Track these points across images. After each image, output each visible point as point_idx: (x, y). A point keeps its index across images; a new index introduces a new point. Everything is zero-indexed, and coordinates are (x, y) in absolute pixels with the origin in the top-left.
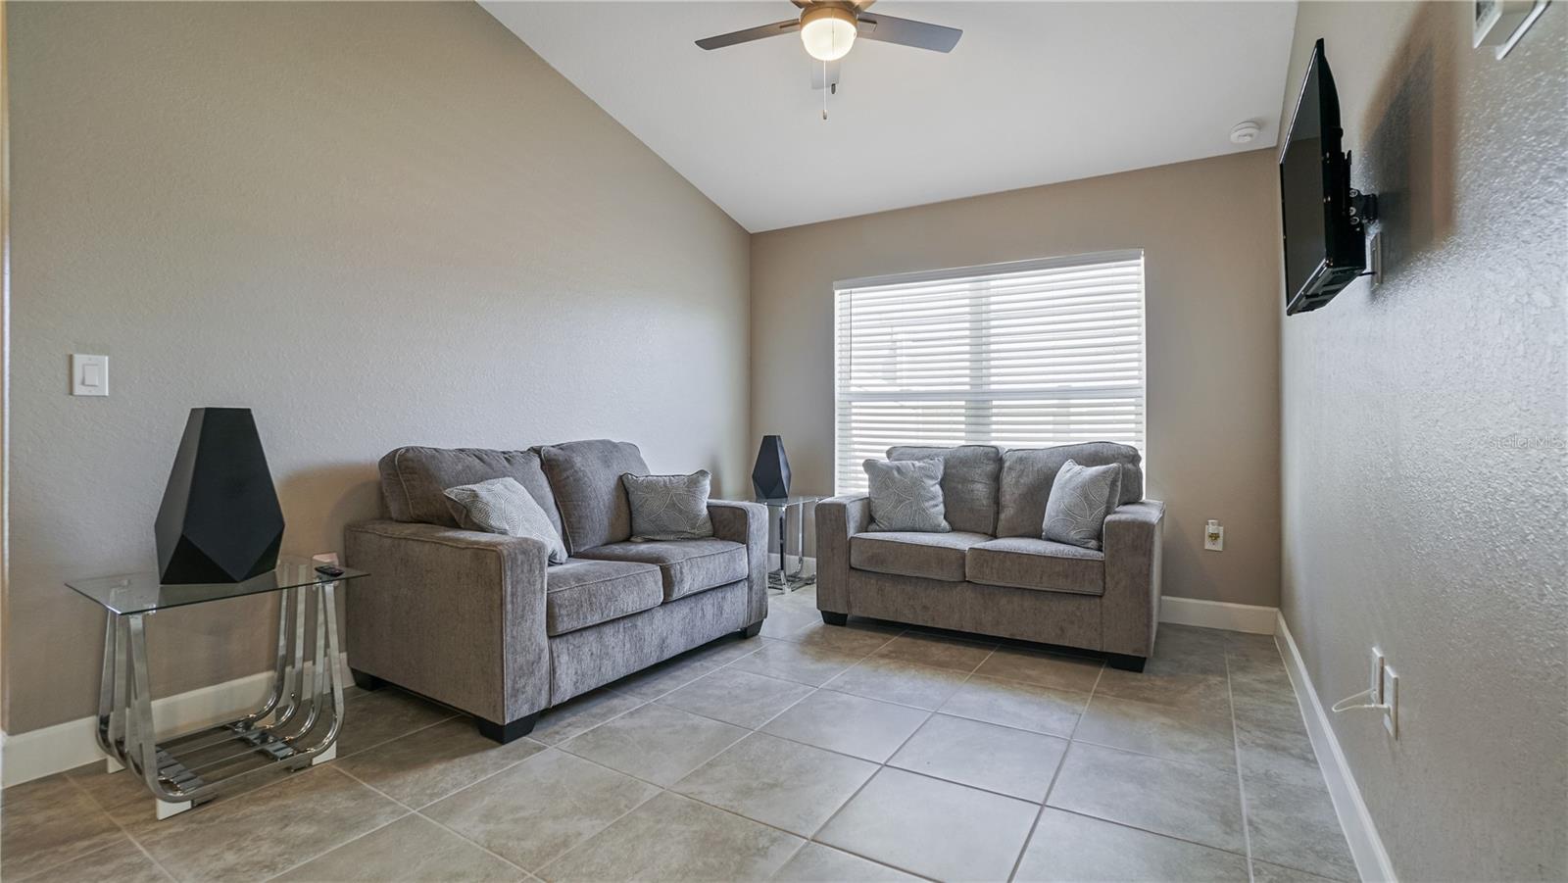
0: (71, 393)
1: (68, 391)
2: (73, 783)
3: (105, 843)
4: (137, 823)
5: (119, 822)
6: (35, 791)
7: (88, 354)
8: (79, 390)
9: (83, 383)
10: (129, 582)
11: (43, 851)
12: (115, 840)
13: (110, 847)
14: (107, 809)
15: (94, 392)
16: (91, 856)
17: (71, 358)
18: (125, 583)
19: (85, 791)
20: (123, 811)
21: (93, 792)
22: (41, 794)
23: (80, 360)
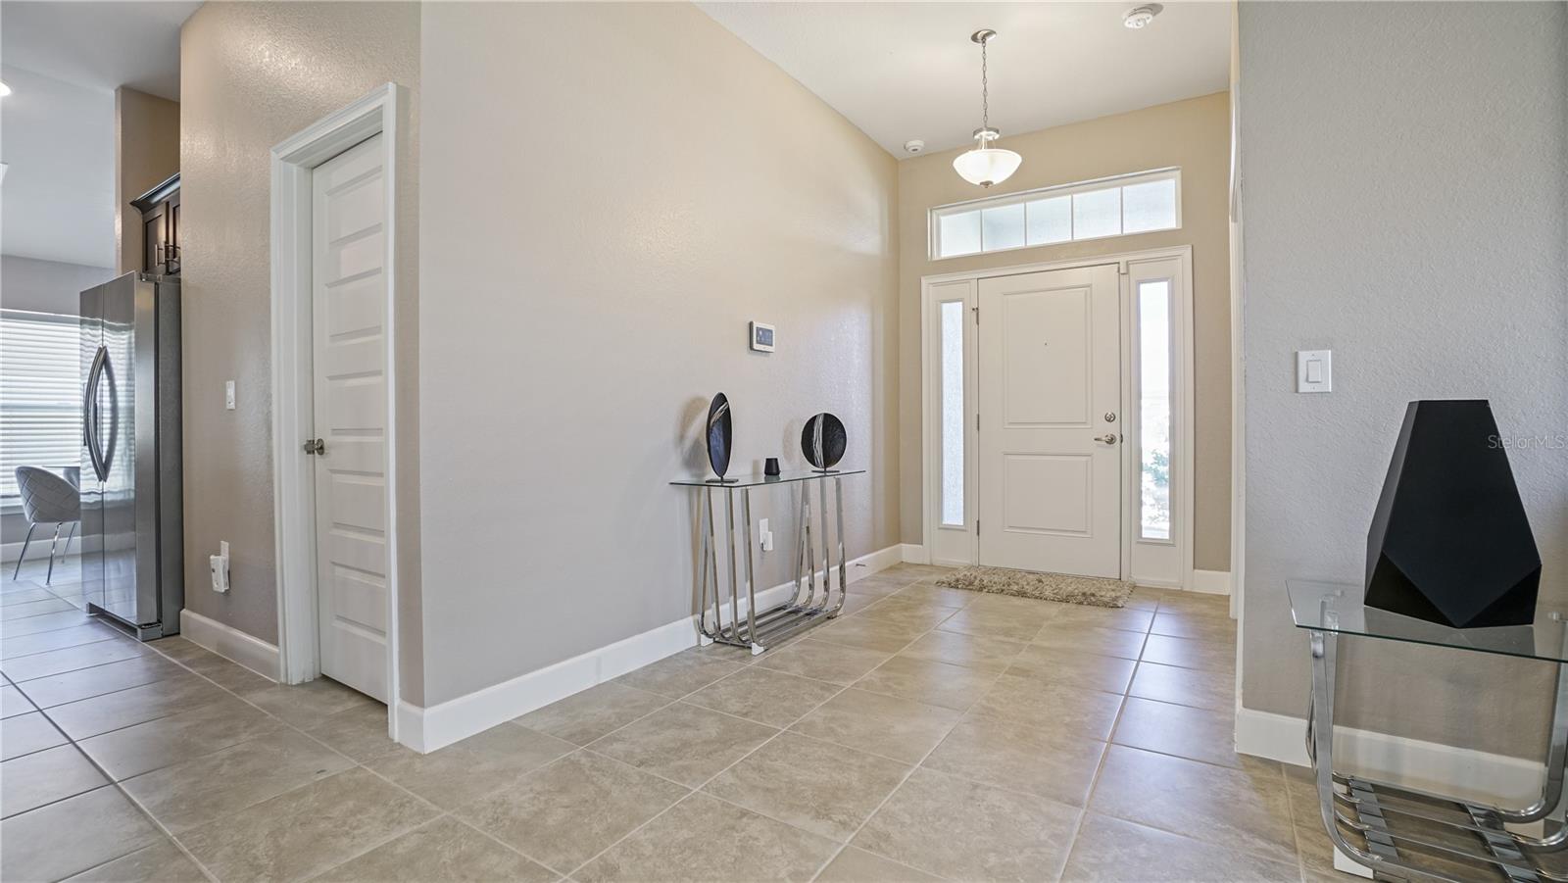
0: (1297, 391)
1: (1293, 390)
2: (1285, 778)
3: (1277, 857)
4: (1313, 856)
5: (1299, 843)
6: (1255, 767)
7: (1312, 349)
8: (1304, 387)
9: (1307, 380)
10: (1342, 593)
11: (1232, 828)
12: (1286, 859)
13: (1279, 864)
14: (1298, 822)
15: (1318, 388)
16: (1262, 861)
17: (1296, 354)
18: (1339, 593)
19: (1289, 792)
20: (1309, 834)
21: (1294, 797)
22: (1257, 773)
23: (1304, 356)
